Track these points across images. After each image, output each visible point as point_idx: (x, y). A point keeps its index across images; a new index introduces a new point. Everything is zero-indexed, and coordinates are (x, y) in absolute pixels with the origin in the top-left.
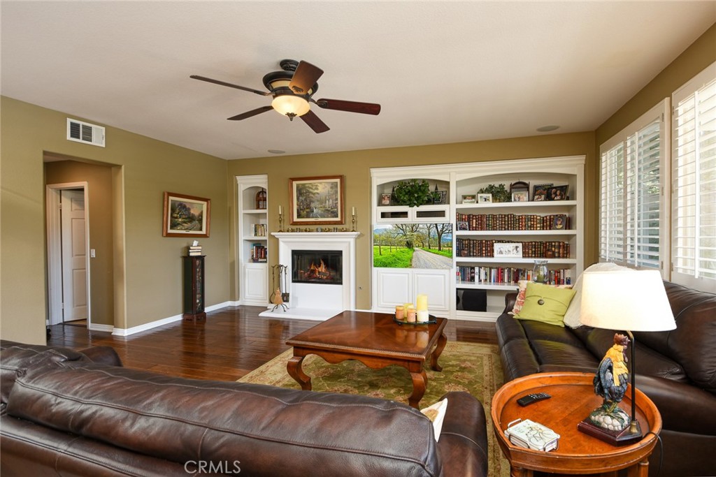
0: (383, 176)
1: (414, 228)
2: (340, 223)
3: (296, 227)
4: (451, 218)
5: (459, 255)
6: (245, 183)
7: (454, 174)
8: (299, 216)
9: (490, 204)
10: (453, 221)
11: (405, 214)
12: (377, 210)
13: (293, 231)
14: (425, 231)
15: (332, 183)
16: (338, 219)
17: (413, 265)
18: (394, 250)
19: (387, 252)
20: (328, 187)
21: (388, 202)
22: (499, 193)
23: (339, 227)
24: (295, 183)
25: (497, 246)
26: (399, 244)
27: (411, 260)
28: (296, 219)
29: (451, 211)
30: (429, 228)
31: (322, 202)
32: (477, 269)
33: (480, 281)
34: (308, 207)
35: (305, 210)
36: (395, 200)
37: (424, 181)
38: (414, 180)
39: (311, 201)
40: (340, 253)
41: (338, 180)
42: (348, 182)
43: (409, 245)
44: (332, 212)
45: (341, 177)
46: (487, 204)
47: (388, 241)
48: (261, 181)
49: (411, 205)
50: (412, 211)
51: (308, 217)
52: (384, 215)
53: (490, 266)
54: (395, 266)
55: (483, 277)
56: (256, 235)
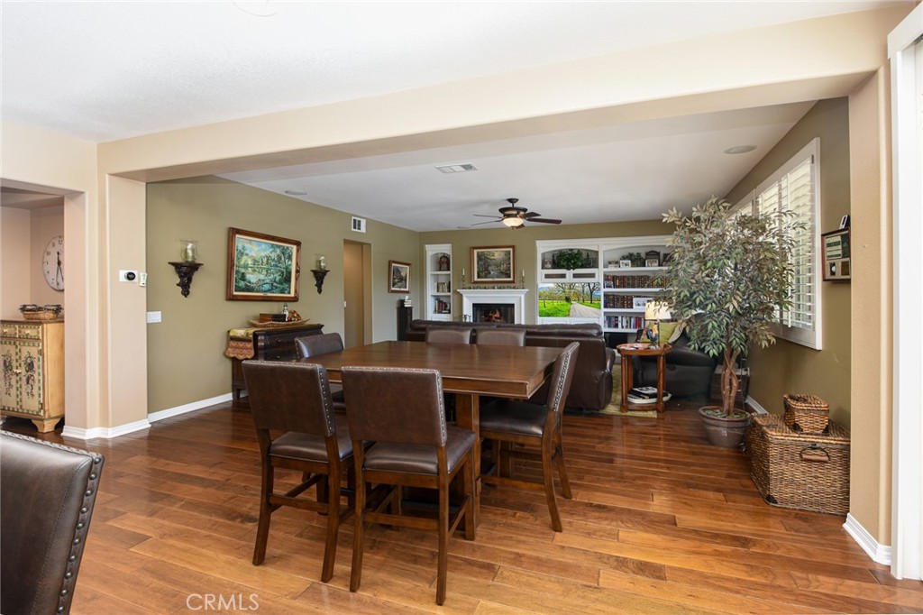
0: (545, 247)
1: (571, 286)
2: (513, 282)
3: (477, 285)
4: (600, 278)
5: (605, 307)
6: (432, 250)
7: (605, 247)
8: (479, 277)
9: (629, 268)
10: (602, 281)
11: (563, 276)
12: (541, 273)
13: (470, 288)
14: (580, 289)
15: (506, 252)
16: (511, 279)
17: (571, 314)
18: (555, 303)
19: (550, 305)
20: (503, 254)
21: (550, 266)
22: (636, 260)
23: (512, 285)
24: (476, 251)
25: (635, 300)
26: (560, 299)
27: (569, 311)
28: (476, 279)
29: (599, 273)
30: (583, 287)
31: (498, 265)
32: (620, 319)
33: (623, 327)
34: (487, 269)
35: (484, 271)
36: (556, 265)
37: (579, 250)
38: (571, 250)
39: (489, 265)
40: (512, 305)
41: (511, 249)
42: (516, 248)
43: (568, 299)
44: (507, 274)
45: (513, 247)
46: (627, 268)
47: (551, 296)
48: (445, 249)
49: (568, 269)
50: (570, 273)
51: (486, 277)
52: (547, 276)
53: (630, 316)
54: (557, 316)
55: (625, 324)
56: (438, 291)
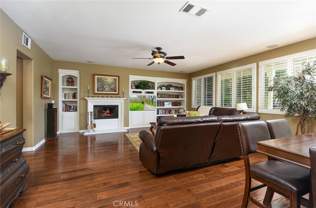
0: (133, 78)
1: (144, 97)
2: (118, 94)
4: (155, 94)
5: (158, 106)
6: (63, 73)
7: (157, 81)
8: (98, 91)
9: (165, 91)
10: (156, 95)
11: (140, 92)
12: (131, 90)
13: (93, 97)
14: (148, 98)
15: (114, 79)
16: (117, 93)
17: (144, 109)
18: (137, 104)
19: (135, 105)
20: (112, 80)
21: (134, 88)
22: (168, 87)
23: (118, 96)
24: (96, 77)
25: (165, 103)
26: (139, 102)
27: (143, 108)
28: (96, 92)
29: (156, 91)
30: (149, 97)
31: (109, 85)
32: (160, 110)
33: (160, 114)
34: (103, 87)
35: (101, 87)
36: (137, 87)
37: (148, 81)
38: (145, 81)
39: (104, 85)
40: (118, 106)
41: (117, 78)
42: (120, 77)
43: (143, 103)
44: (114, 90)
46: (164, 90)
47: (135, 101)
48: (74, 73)
49: (143, 89)
50: (143, 91)
51: (102, 91)
52: (133, 92)
53: (163, 109)
54: (136, 110)
55: (161, 113)
56: (65, 98)
